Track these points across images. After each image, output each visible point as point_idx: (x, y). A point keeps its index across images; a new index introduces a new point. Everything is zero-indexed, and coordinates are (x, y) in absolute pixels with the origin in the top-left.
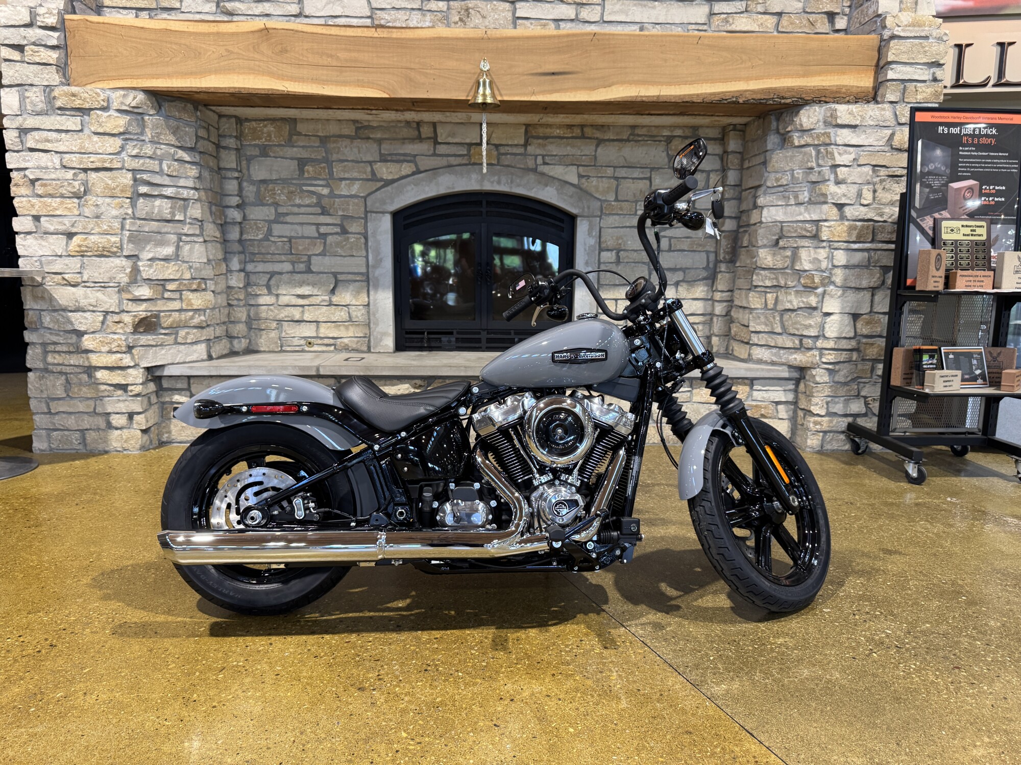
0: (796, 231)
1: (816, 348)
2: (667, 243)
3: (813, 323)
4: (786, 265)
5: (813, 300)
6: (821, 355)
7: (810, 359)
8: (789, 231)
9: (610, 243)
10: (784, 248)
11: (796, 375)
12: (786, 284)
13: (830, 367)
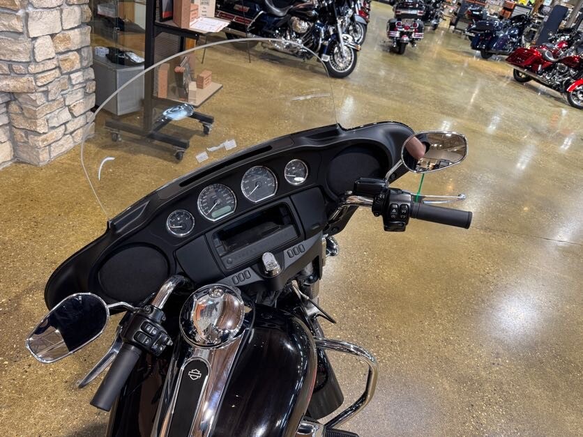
1: (29, 73)
3: (21, 49)
5: (18, 26)
6: (36, 80)
7: (26, 85)
11: (7, 99)
13: (44, 89)
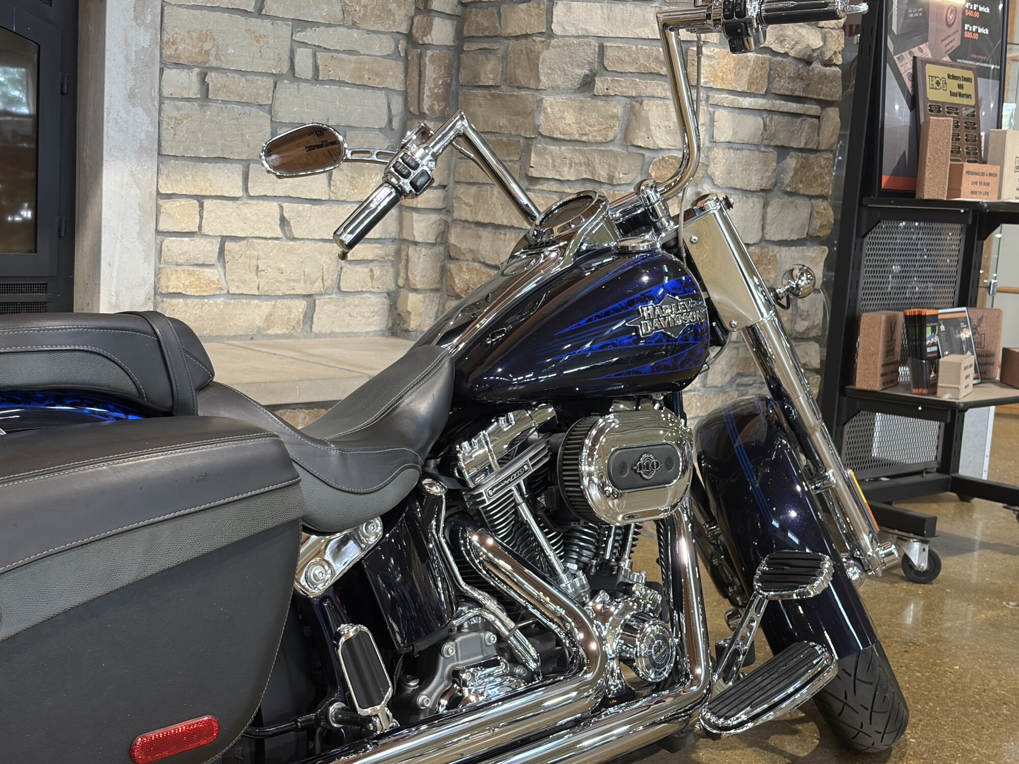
0: (635, 61)
2: (310, 62)
4: (611, 135)
8: (620, 60)
9: (186, 49)
10: (608, 96)
12: (611, 178)
